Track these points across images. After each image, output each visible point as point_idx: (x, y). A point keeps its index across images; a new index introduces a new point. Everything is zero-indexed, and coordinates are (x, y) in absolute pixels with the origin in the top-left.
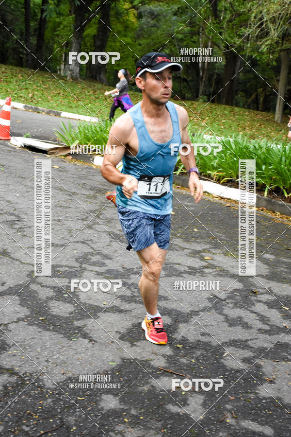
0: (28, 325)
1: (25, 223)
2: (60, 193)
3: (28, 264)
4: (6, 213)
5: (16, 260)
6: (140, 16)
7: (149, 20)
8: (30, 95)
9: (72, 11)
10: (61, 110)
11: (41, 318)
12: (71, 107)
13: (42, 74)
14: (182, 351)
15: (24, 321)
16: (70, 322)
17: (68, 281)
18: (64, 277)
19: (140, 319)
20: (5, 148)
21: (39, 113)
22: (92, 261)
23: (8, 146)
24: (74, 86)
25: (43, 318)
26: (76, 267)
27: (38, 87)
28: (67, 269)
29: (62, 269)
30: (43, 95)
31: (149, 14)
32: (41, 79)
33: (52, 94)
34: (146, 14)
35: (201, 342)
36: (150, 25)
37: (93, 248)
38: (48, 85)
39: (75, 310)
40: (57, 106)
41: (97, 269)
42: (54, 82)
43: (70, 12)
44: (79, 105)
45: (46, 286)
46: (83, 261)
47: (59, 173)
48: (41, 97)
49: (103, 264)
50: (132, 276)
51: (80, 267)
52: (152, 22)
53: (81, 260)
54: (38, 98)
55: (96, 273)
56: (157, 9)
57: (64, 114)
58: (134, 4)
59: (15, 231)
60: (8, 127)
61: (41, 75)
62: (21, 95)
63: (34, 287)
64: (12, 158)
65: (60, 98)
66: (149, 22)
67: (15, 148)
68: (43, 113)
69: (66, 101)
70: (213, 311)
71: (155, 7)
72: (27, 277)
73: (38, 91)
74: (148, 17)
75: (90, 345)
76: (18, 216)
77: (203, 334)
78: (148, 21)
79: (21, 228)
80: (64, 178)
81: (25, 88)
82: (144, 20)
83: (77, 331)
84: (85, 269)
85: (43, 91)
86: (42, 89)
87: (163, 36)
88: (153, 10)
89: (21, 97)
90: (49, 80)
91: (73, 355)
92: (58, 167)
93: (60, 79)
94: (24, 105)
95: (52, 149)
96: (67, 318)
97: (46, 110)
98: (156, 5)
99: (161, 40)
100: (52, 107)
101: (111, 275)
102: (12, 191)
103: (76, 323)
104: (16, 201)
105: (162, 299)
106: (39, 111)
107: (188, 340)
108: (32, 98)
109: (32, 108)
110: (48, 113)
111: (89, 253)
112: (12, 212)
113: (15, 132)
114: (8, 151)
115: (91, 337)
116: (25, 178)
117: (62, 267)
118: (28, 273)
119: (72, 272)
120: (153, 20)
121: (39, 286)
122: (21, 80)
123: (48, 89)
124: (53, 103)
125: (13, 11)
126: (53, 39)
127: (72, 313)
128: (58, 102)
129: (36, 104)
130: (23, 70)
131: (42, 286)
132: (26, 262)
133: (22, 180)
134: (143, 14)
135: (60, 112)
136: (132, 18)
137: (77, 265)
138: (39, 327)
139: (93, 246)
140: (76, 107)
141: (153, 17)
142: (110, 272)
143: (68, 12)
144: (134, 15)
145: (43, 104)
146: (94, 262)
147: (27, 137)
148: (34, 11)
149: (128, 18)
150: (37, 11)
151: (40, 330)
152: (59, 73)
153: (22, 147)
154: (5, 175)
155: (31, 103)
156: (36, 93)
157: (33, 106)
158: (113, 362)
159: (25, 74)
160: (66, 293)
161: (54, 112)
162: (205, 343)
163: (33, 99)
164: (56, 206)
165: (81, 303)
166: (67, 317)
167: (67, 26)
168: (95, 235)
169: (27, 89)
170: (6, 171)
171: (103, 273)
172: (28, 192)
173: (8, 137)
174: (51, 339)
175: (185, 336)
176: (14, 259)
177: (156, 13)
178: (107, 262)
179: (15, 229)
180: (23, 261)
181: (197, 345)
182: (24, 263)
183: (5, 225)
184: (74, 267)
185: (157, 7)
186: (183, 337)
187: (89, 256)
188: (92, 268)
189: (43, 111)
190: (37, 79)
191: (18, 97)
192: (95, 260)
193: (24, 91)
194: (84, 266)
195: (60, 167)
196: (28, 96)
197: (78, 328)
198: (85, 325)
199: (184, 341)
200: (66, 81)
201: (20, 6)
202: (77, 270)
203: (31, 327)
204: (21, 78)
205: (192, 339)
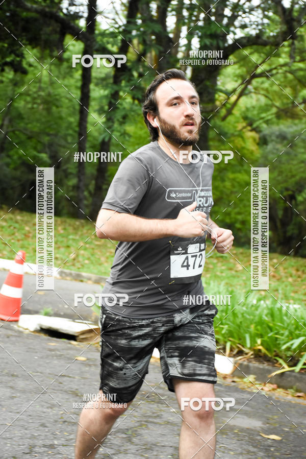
8: (72, 256)
21: (82, 281)
48: (89, 259)
54: (84, 260)
68: (90, 282)
81: (65, 245)
92: (85, 359)
94: (59, 269)
95: (83, 333)
97: (94, 277)
100: (105, 273)
106: (82, 279)
108: (74, 259)
109: (71, 274)
110: (97, 282)
122: (62, 234)
129: (79, 268)
136: (250, 145)
145: (92, 268)
147: (47, 315)
149: (243, 145)
153: (37, 331)
155: (72, 267)
156: (82, 252)
157: (73, 272)
159: (70, 225)
163: (75, 261)
169: (68, 247)
189: (89, 279)
193: (62, 250)
196: (68, 257)
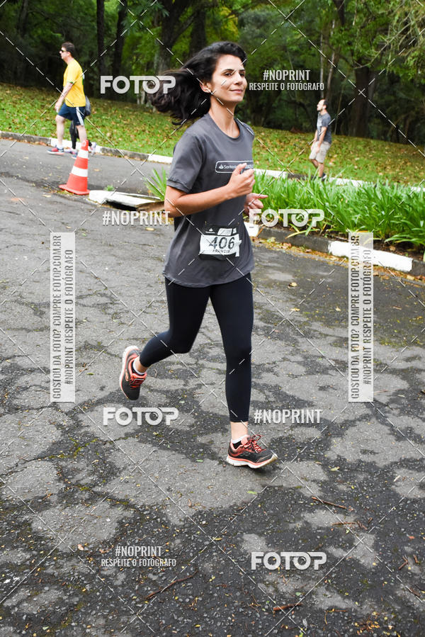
0: (140, 442)
1: (120, 306)
2: (159, 264)
4: (95, 293)
5: (116, 356)
6: (241, 24)
7: (254, 28)
8: (108, 134)
9: (155, 22)
10: (148, 153)
11: (155, 433)
12: (160, 147)
13: (122, 106)
14: (340, 475)
15: (134, 437)
16: (192, 438)
17: (183, 383)
18: (177, 378)
19: (280, 433)
20: (83, 206)
21: (120, 157)
22: (210, 355)
23: (87, 203)
24: (162, 120)
25: (158, 433)
26: (191, 365)
27: (117, 123)
28: (180, 366)
29: (174, 367)
30: (124, 133)
31: (253, 20)
32: (120, 112)
33: (135, 132)
34: (250, 21)
35: (362, 462)
36: (254, 35)
37: (210, 338)
38: (129, 120)
39: (196, 422)
40: (143, 146)
41: (219, 366)
42: (136, 116)
43: (153, 22)
44: (170, 145)
45: (156, 391)
46: (199, 356)
47: (155, 237)
48: (121, 136)
50: (264, 375)
51: (196, 363)
52: (258, 31)
53: (197, 353)
54: (118, 138)
55: (217, 371)
56: (263, 13)
57: (152, 157)
58: (234, 8)
59: (109, 317)
60: (84, 179)
61: (120, 108)
62: (97, 134)
64: (93, 219)
65: (145, 136)
66: (253, 31)
67: (95, 206)
68: (126, 157)
69: (153, 139)
70: (374, 419)
71: (261, 11)
73: (117, 128)
74: (252, 24)
75: (220, 468)
76: (111, 298)
77: (364, 452)
78: (252, 29)
79: (116, 313)
80: (162, 244)
81: (100, 125)
82: (246, 29)
83: (202, 450)
84: (203, 366)
85: (123, 128)
86: (122, 125)
87: (273, 49)
88: (258, 15)
89: (97, 137)
90: (131, 113)
91: (200, 482)
92: (152, 229)
93: (144, 111)
94: (101, 147)
95: (141, 206)
96: (188, 433)
97: (129, 153)
98: (263, 9)
99: (270, 54)
100: (137, 149)
102: (100, 264)
103: (200, 440)
104: (107, 277)
105: (306, 404)
106: (120, 155)
107: (345, 459)
108: (111, 137)
109: (111, 151)
110: (132, 157)
111: (206, 344)
112: (102, 292)
113: (93, 184)
114: (88, 210)
115: (220, 458)
116: (113, 246)
117: (173, 364)
119: (186, 370)
120: (258, 28)
121: (148, 390)
123: (130, 125)
124: (137, 144)
125: (81, 25)
126: (131, 59)
127: (193, 426)
128: (143, 142)
129: (116, 145)
130: (98, 102)
131: (152, 391)
133: (110, 248)
134: (245, 21)
135: (146, 154)
136: (231, 27)
137: (193, 361)
138: (154, 445)
139: (209, 334)
140: (167, 147)
141: (259, 23)
143: (150, 24)
144: (235, 23)
145: (125, 145)
146: (212, 356)
147: (110, 190)
148: (107, 24)
149: (226, 27)
150: (110, 23)
151: (155, 448)
152: (138, 101)
153: (104, 204)
154: (89, 242)
155: (110, 144)
156: (115, 131)
157: (112, 149)
158: (253, 490)
159: (100, 106)
160: (182, 399)
161: (139, 155)
162: (368, 463)
163: (111, 139)
164: (157, 282)
165: (202, 411)
166: (187, 431)
167: (150, 42)
168: (210, 321)
169: (104, 126)
170: (89, 237)
172: (119, 264)
173: (85, 191)
174: (170, 460)
175: (341, 455)
176: (112, 355)
177: (262, 19)
179: (109, 314)
181: (358, 466)
183: (96, 310)
185: (264, 11)
186: (338, 456)
187: (206, 349)
188: (211, 364)
189: (126, 155)
190: (115, 113)
191: (93, 138)
192: (216, 354)
193: (100, 129)
194: (201, 362)
195: (155, 229)
196: (106, 136)
197: (203, 446)
198: (212, 442)
199: (340, 461)
200: (151, 113)
201: (90, 19)
202: (192, 368)
203: (143, 445)
204: (96, 112)
205: (350, 458)
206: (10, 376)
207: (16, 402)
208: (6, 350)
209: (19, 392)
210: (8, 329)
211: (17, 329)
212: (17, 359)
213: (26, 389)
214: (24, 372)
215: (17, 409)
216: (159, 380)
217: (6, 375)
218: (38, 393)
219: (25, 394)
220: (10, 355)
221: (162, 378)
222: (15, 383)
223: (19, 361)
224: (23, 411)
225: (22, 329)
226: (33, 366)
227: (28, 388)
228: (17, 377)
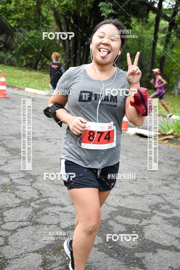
0: (99, 250)
3: (111, 206)
15: (96, 247)
18: (136, 218)
22: (162, 209)
25: (112, 247)
26: (148, 212)
28: (140, 212)
29: (137, 212)
41: (165, 215)
46: (155, 208)
49: (171, 213)
51: (151, 212)
53: (153, 207)
63: (111, 223)
72: (109, 215)
84: (155, 214)
96: (130, 250)
101: (175, 221)
103: (137, 255)
110: (159, 116)
117: (137, 210)
118: (110, 212)
119: (143, 215)
121: (115, 223)
127: (135, 246)
131: (118, 223)
132: (110, 205)
137: (149, 210)
138: (106, 253)
142: (174, 218)
146: (163, 209)
151: (106, 256)
153: (135, 135)
161: (163, 115)
171: (169, 218)
174: (113, 264)
178: (174, 211)
180: (109, 204)
182: (109, 205)
184: (146, 212)
188: (161, 214)
192: (165, 208)
194: (154, 212)
197: (137, 259)
202: (148, 215)
203: (100, 253)
206: (42, 206)
207: (38, 220)
208: (46, 193)
209: (42, 215)
210: (52, 184)
211: (57, 185)
212: (50, 199)
213: (47, 214)
214: (50, 205)
215: (37, 224)
216: (124, 218)
217: (40, 206)
218: (52, 216)
219: (46, 216)
220: (47, 196)
221: (126, 217)
222: (42, 210)
223: (50, 200)
224: (40, 225)
225: (60, 184)
226: (56, 203)
227: (48, 214)
228: (45, 207)
